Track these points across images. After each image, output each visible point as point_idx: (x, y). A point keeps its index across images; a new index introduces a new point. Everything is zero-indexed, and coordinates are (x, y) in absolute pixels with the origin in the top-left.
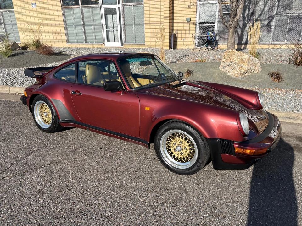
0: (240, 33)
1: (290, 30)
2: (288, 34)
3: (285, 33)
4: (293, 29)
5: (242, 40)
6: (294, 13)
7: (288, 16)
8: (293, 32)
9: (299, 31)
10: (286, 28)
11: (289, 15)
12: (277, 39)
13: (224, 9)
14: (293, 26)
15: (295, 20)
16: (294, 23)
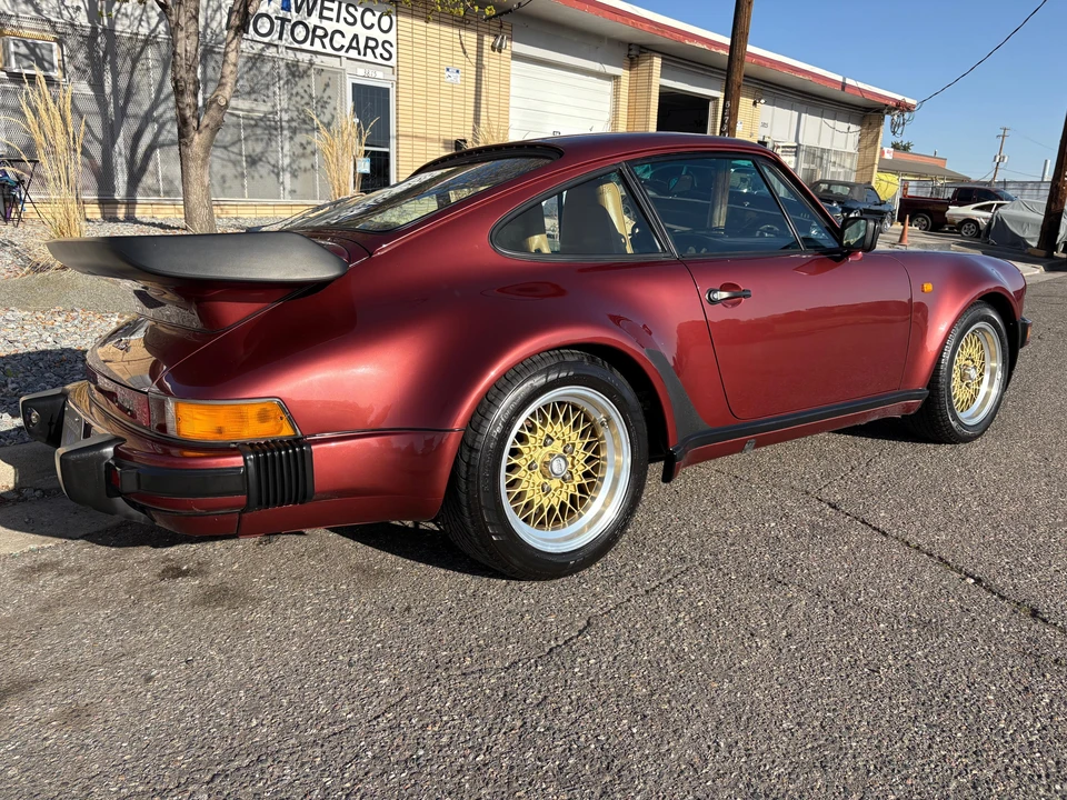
0: (99, 161)
1: (253, 161)
2: (249, 173)
3: (239, 169)
4: (260, 160)
5: (113, 189)
6: (252, 110)
7: (238, 117)
8: (263, 169)
9: (274, 166)
10: (241, 155)
11: (241, 113)
12: (223, 189)
13: (25, 56)
14: (259, 148)
15: (259, 131)
16: (257, 140)
